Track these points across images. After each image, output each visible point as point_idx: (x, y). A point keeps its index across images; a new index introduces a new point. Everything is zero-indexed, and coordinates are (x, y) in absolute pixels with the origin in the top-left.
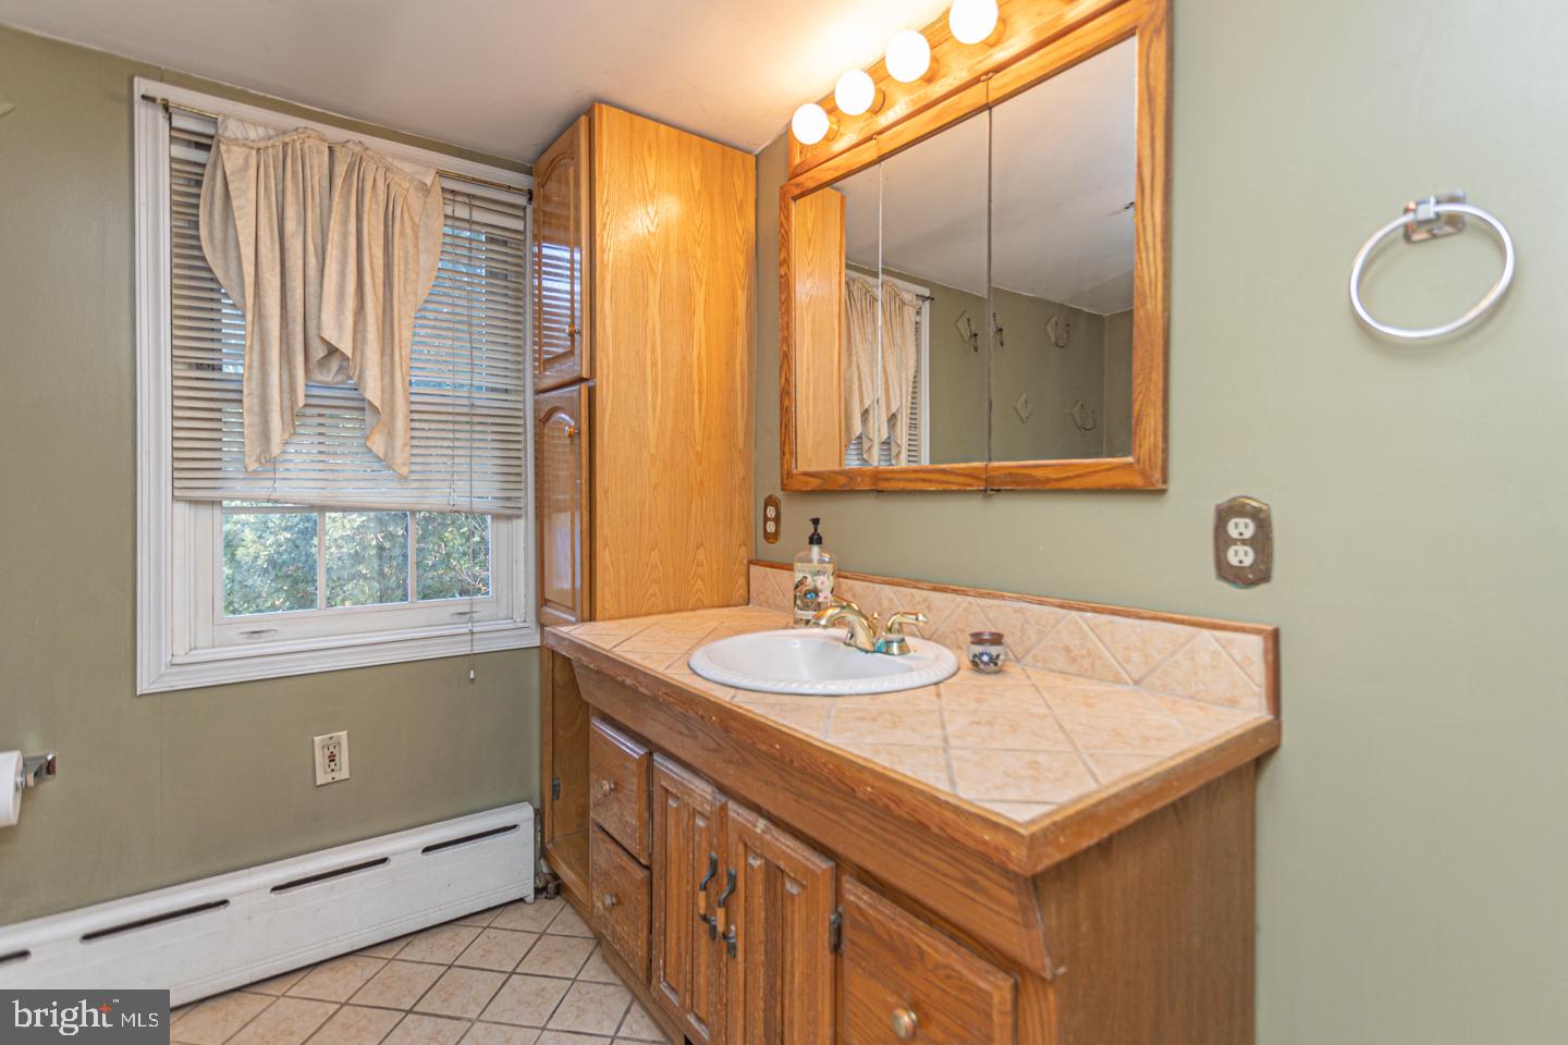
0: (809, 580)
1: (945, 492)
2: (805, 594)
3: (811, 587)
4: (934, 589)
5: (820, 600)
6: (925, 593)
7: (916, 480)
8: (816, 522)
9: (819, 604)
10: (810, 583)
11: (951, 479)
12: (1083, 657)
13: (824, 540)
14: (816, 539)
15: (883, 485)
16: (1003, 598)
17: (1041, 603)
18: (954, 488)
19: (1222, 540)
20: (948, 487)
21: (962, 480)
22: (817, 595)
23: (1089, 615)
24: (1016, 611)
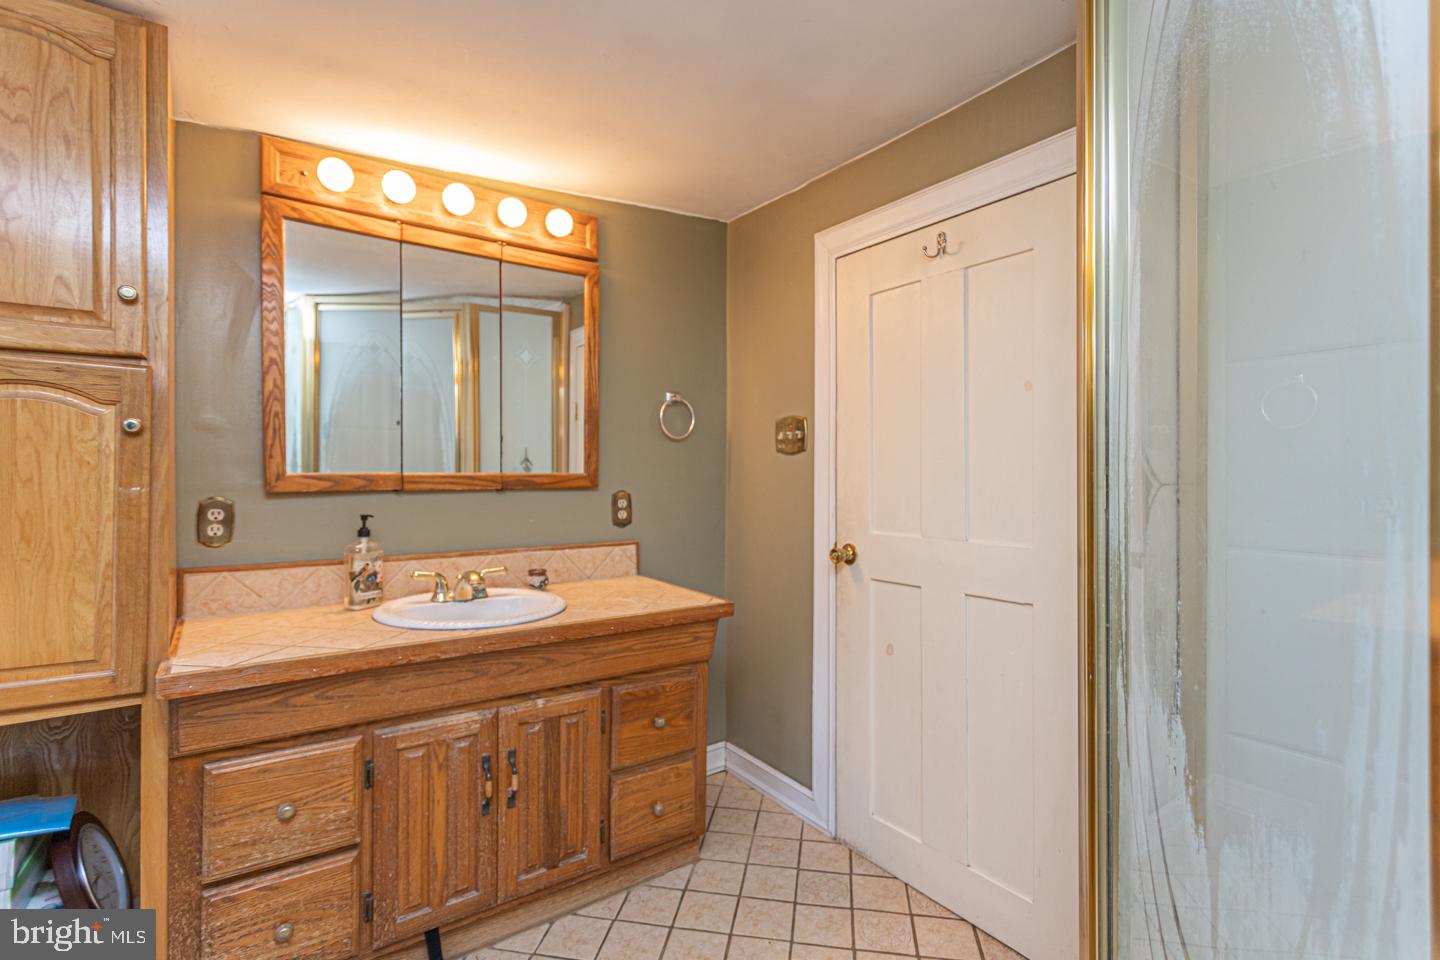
0: (370, 566)
1: (470, 491)
2: (367, 579)
3: (371, 572)
4: (462, 555)
5: (378, 580)
6: (453, 560)
7: (445, 483)
8: (364, 518)
9: (377, 584)
10: (370, 569)
11: (476, 482)
12: (564, 573)
13: (372, 533)
14: (364, 532)
15: (407, 487)
16: (516, 551)
17: (540, 550)
18: (477, 488)
19: (616, 509)
20: (472, 488)
21: (485, 483)
22: (376, 577)
23: (567, 551)
24: (525, 557)
